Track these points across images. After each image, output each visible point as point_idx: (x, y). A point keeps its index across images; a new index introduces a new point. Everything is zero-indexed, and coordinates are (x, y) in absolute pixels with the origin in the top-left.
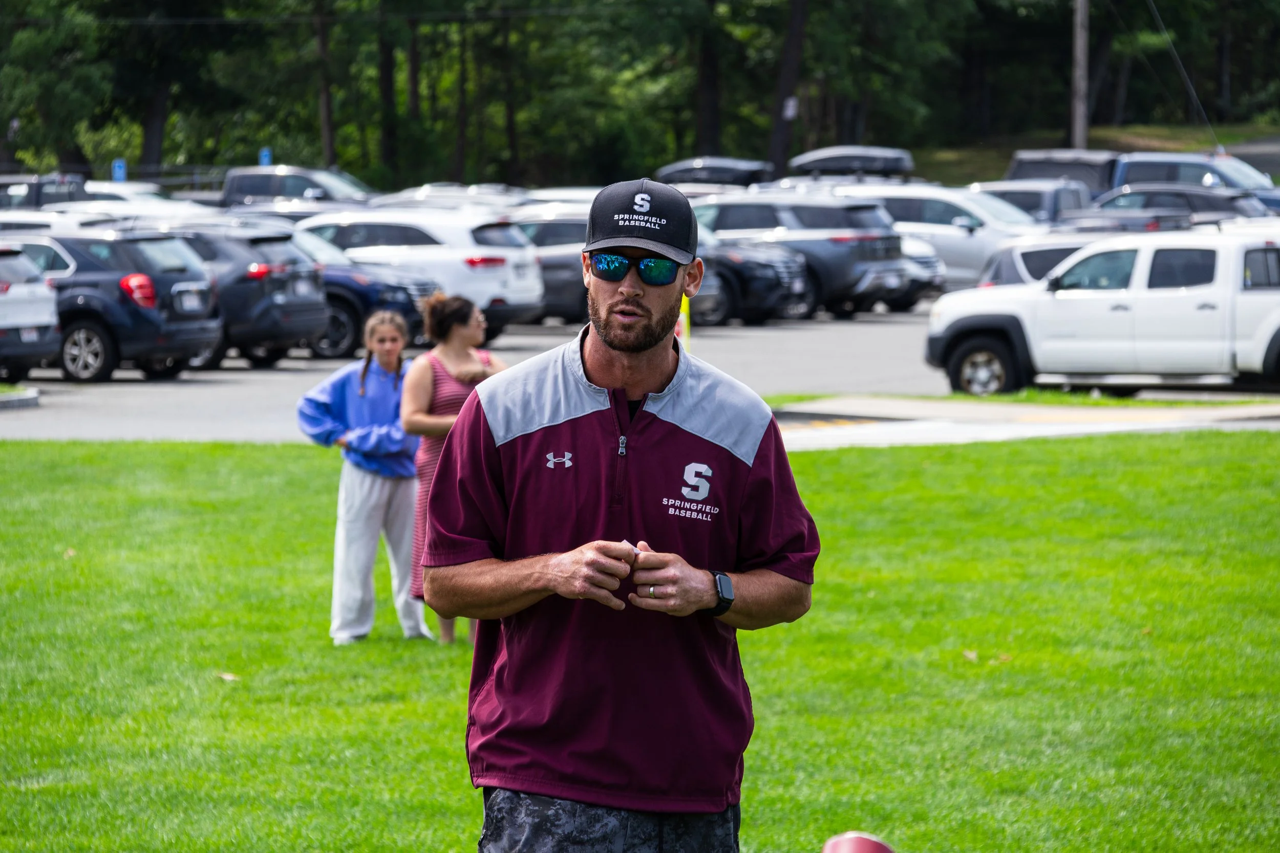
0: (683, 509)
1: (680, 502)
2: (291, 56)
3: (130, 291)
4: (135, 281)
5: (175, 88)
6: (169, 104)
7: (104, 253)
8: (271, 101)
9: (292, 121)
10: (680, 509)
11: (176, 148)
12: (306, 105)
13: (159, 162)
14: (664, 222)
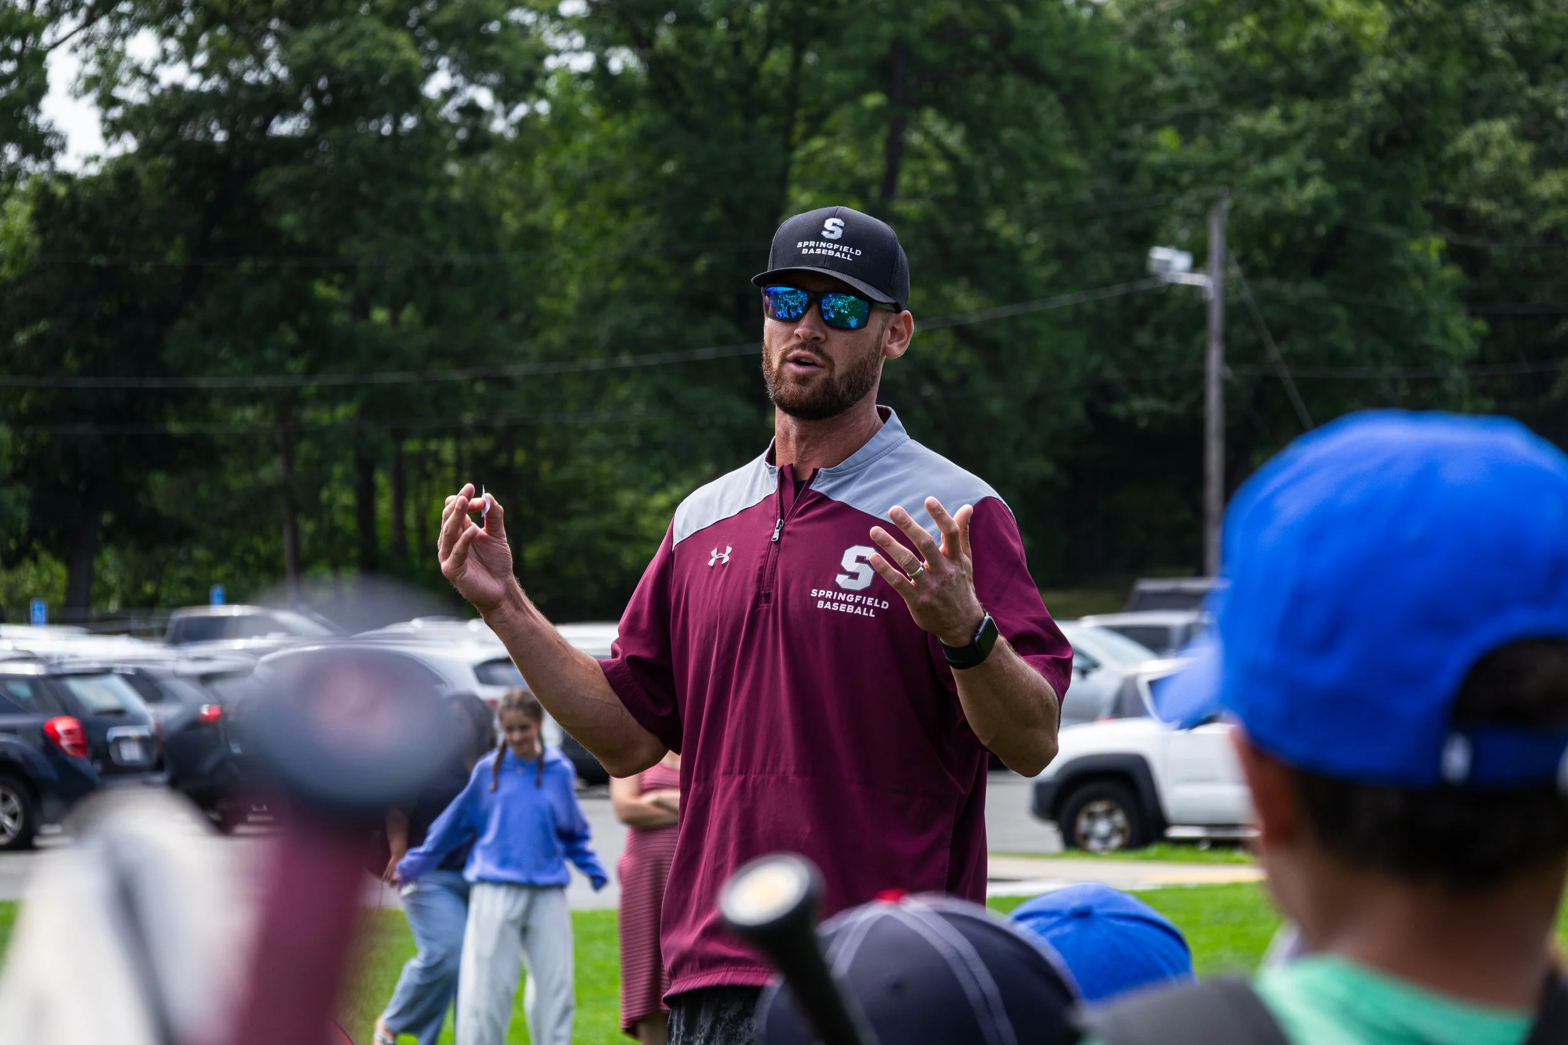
0: (836, 601)
1: (831, 593)
2: (247, 479)
3: (56, 737)
4: (62, 725)
5: (107, 518)
6: (100, 536)
7: (24, 691)
8: (224, 534)
9: (250, 559)
10: (832, 601)
11: (107, 593)
12: (266, 539)
13: (87, 605)
14: (858, 253)
